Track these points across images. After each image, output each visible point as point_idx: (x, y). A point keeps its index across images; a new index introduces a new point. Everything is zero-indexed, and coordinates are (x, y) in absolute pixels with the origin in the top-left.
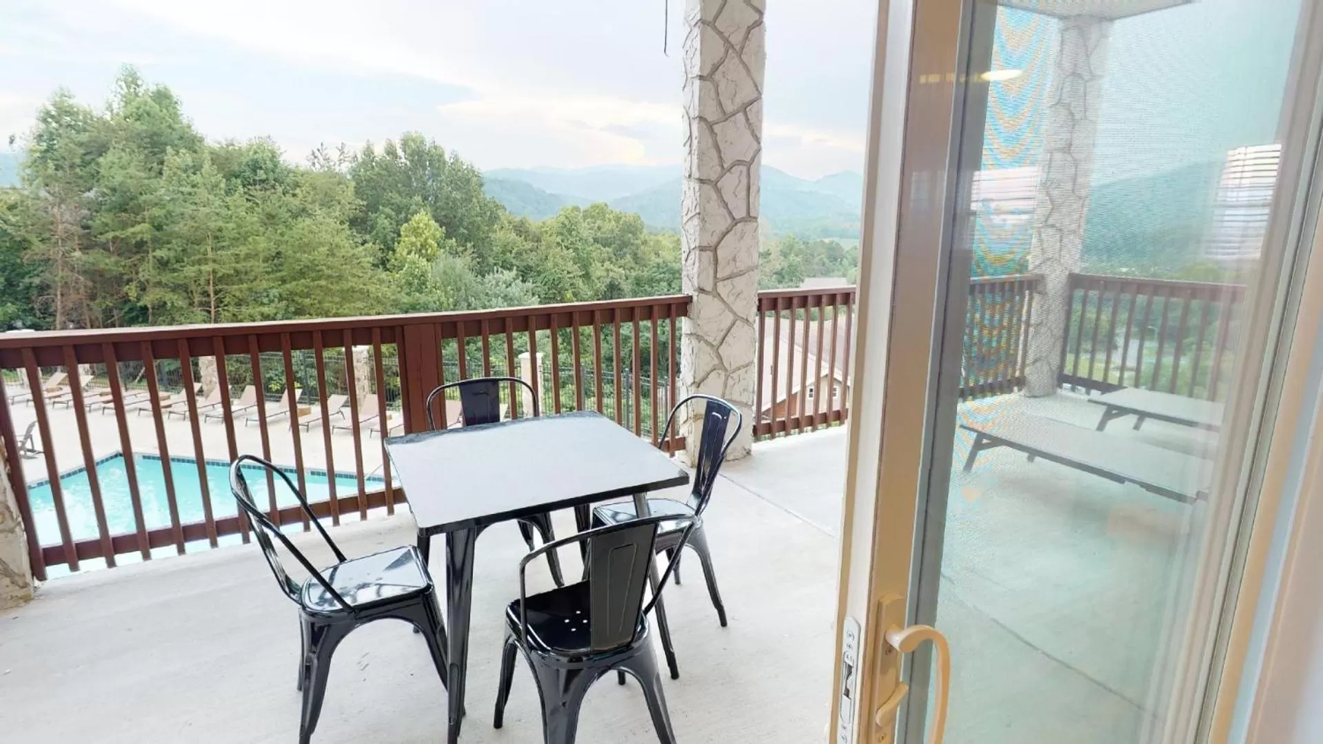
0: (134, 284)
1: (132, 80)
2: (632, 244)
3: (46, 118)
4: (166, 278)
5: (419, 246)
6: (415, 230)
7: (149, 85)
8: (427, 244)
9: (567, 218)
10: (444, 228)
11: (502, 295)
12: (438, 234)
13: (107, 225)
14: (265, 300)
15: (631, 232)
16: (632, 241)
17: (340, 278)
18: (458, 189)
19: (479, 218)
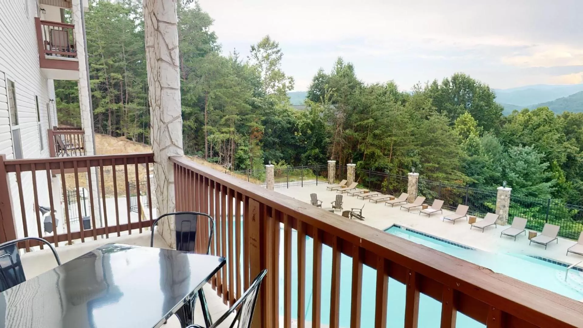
0: (363, 144)
1: (340, 62)
2: (576, 132)
3: (316, 79)
4: (376, 142)
5: (466, 130)
6: (463, 122)
7: (345, 63)
8: (470, 129)
9: (547, 116)
10: (477, 121)
11: (524, 160)
12: (475, 124)
13: (357, 119)
14: (412, 155)
15: (575, 125)
16: (576, 130)
17: (445, 146)
18: (483, 99)
19: (494, 116)
